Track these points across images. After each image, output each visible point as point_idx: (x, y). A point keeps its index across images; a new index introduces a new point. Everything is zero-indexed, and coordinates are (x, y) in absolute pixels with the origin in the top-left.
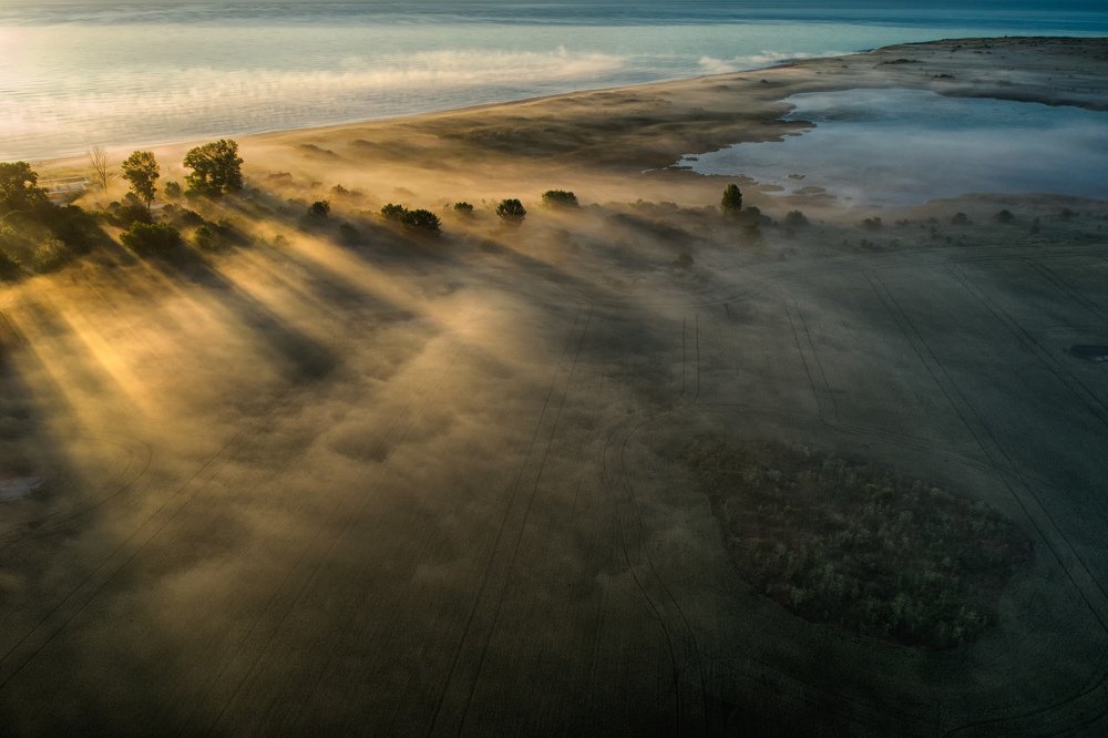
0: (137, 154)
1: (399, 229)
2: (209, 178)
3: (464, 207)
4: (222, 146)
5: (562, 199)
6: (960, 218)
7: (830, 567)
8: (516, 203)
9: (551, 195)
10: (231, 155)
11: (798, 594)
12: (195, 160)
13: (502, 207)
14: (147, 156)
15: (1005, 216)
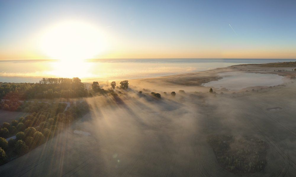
0: (113, 82)
1: (154, 97)
2: (123, 86)
3: (165, 93)
4: (126, 81)
5: (182, 91)
6: (247, 91)
7: (237, 160)
8: (174, 92)
9: (180, 91)
10: (127, 83)
11: (232, 167)
12: (122, 83)
13: (172, 93)
14: (115, 82)
15: (253, 90)
